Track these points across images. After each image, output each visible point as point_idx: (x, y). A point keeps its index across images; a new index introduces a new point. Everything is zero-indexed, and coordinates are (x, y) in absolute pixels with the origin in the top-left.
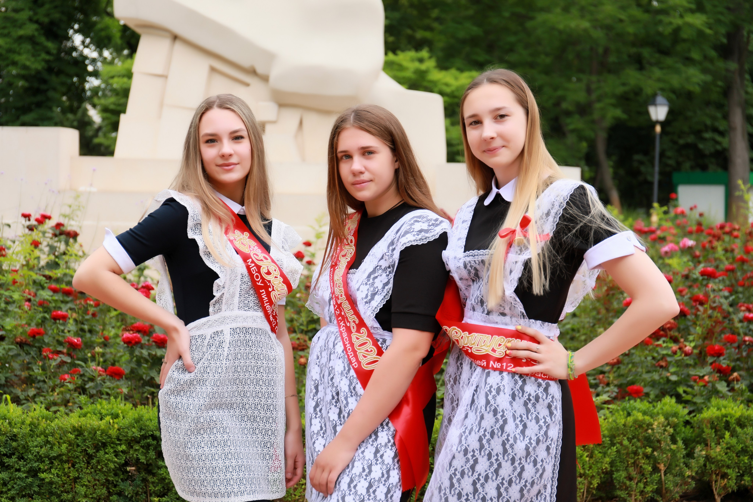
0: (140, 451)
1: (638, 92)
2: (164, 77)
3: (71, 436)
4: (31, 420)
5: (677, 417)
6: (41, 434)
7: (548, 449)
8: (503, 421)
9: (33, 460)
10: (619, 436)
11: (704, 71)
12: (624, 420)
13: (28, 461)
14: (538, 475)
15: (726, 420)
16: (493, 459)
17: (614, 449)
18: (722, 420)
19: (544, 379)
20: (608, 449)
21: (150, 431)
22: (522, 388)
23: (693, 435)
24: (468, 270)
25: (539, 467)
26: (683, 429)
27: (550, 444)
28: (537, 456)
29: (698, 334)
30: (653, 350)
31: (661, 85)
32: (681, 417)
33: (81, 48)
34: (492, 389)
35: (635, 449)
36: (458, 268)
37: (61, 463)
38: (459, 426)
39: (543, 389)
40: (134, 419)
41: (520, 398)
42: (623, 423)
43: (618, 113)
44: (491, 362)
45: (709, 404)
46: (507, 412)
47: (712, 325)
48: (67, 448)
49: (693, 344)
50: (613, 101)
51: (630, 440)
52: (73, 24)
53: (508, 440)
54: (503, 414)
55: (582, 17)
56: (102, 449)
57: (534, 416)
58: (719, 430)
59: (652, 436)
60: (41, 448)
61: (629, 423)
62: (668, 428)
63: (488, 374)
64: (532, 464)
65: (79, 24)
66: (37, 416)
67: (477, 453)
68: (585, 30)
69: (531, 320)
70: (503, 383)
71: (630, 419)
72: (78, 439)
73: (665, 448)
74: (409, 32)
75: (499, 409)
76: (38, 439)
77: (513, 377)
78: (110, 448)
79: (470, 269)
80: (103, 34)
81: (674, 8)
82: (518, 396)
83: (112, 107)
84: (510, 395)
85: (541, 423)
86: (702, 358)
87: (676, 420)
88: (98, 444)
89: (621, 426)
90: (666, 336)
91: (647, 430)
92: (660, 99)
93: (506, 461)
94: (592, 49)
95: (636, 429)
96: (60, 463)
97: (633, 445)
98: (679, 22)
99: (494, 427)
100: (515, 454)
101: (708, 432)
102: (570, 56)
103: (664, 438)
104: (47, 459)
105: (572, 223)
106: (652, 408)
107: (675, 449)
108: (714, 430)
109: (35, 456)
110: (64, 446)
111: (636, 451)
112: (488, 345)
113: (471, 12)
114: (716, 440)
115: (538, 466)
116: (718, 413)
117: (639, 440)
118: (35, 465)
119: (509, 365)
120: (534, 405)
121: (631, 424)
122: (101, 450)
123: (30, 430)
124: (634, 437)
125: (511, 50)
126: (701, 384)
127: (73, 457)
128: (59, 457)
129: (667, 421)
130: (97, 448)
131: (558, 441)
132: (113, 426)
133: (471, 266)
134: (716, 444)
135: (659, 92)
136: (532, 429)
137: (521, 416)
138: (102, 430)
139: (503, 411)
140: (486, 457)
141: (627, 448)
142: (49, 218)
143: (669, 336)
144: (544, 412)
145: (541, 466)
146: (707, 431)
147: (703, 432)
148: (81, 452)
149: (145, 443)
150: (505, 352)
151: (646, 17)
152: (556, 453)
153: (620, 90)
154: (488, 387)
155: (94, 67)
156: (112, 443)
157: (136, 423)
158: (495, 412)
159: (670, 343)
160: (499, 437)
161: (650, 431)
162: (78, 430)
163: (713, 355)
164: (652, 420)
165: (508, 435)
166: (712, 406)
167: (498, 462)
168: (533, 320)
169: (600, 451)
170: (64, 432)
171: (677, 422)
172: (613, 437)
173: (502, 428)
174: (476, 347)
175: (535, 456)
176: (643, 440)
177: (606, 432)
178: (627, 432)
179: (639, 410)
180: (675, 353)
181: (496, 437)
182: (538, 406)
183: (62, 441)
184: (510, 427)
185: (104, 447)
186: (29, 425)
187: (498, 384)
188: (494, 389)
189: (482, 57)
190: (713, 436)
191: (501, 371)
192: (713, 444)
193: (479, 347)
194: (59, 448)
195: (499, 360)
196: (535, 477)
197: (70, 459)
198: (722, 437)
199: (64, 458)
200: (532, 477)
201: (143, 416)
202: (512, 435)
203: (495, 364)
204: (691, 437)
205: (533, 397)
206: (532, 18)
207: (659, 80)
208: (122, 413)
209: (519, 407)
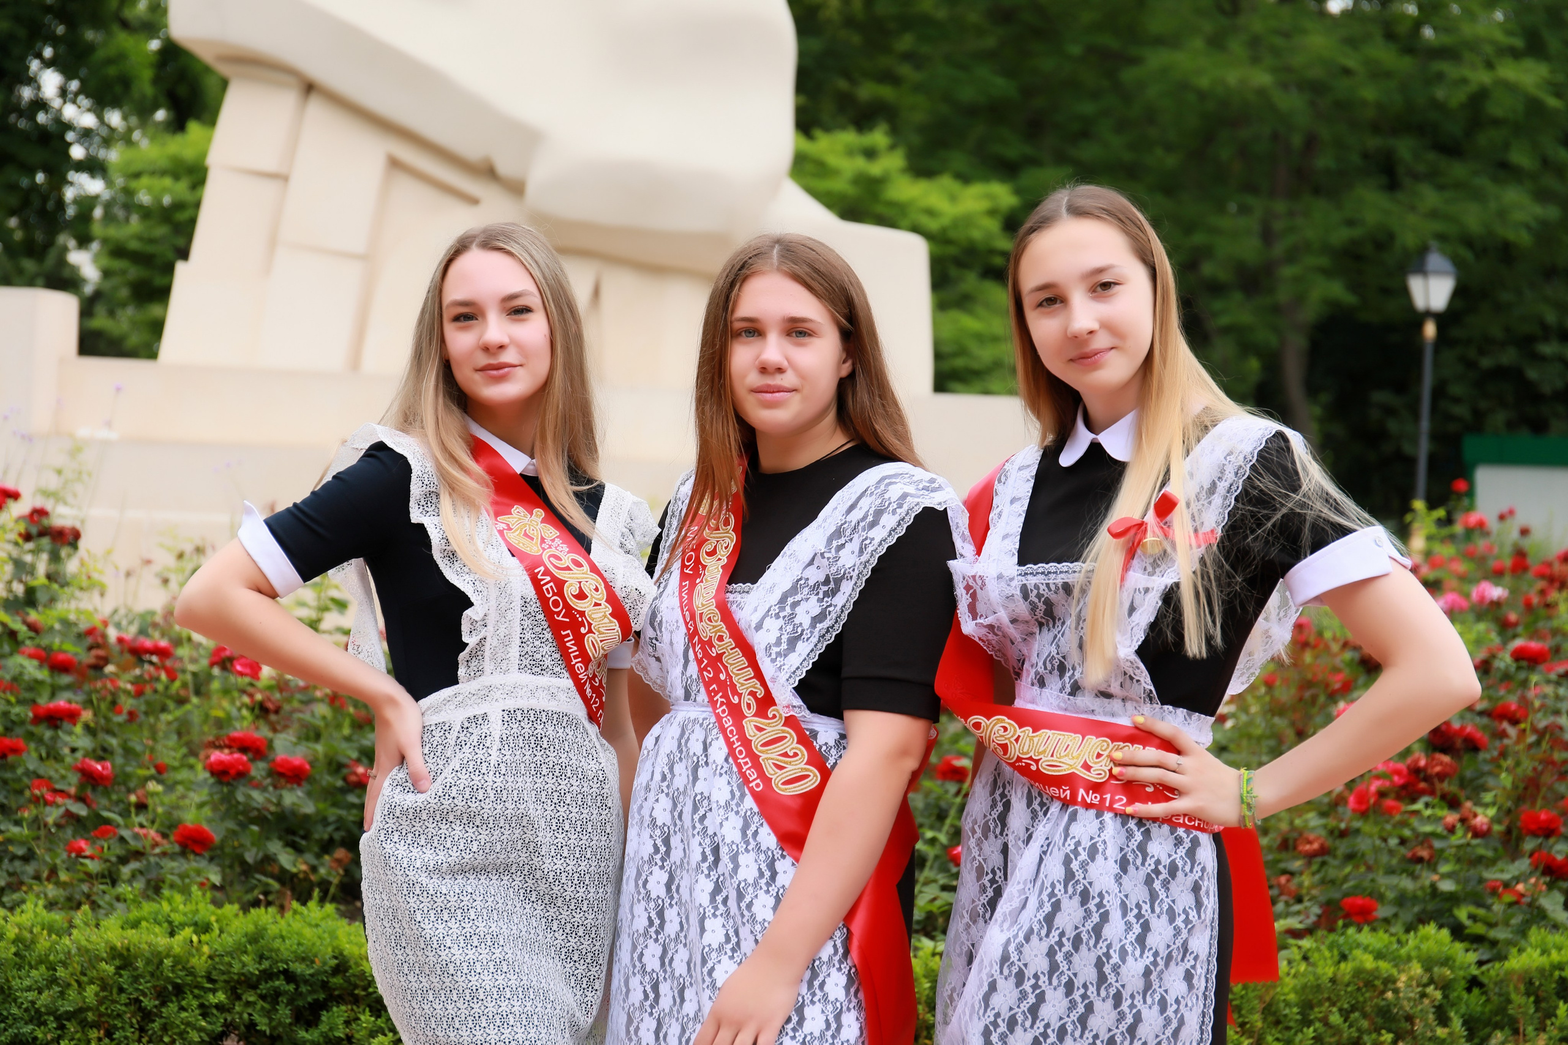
0: (258, 1007)
1: (1383, 241)
2: (282, 178)
3: (107, 967)
4: (17, 930)
5: (1452, 968)
6: (41, 962)
7: (1188, 977)
8: (1101, 916)
9: (22, 1019)
10: (1320, 1003)
11: (1542, 196)
12: (1332, 969)
13: (10, 1022)
14: (1169, 1032)
15: (1561, 977)
16: (1077, 995)
17: (1310, 1032)
18: (1551, 975)
19: (1188, 829)
20: (1296, 1034)
21: (282, 961)
22: (1142, 848)
23: (1487, 1010)
24: (1032, 603)
25: (1172, 1016)
26: (1465, 995)
27: (1193, 967)
28: (1166, 991)
29: (1504, 788)
30: (1404, 824)
31: (1438, 226)
32: (1461, 968)
33: (56, 103)
34: (1080, 849)
35: (1356, 1035)
36: (1011, 598)
37: (83, 1028)
38: (1006, 925)
39: (1184, 851)
40: (246, 935)
41: (1137, 869)
42: (1330, 974)
43: (1337, 290)
44: (1082, 792)
45: (1523, 943)
46: (1109, 898)
47: (1535, 769)
48: (96, 995)
49: (1492, 812)
50: (1324, 261)
51: (1345, 1014)
52: (39, 45)
53: (1108, 955)
54: (1101, 901)
55: (1255, 60)
56: (174, 999)
57: (1165, 907)
58: (1545, 999)
59: (1395, 1005)
60: (40, 993)
61: (1344, 975)
62: (1430, 989)
63: (1073, 818)
64: (1156, 1008)
65: (54, 47)
66: (29, 924)
67: (1043, 980)
68: (1262, 92)
69: (1166, 707)
70: (1103, 837)
71: (1346, 968)
72: (121, 976)
73: (1423, 1034)
74: (842, 84)
75: (1094, 891)
76: (34, 973)
77: (1124, 824)
78: (191, 997)
79: (1036, 600)
80: (112, 71)
81: (1473, 46)
82: (1134, 864)
83: (134, 245)
84: (1116, 862)
85: (1179, 921)
86: (1513, 843)
87: (1449, 972)
88: (165, 988)
89: (1325, 980)
90: (1432, 793)
91: (1383, 992)
92: (1435, 260)
93: (1104, 1000)
94: (1275, 137)
95: (1359, 989)
96: (79, 1029)
97: (1350, 1026)
98: (1481, 77)
99: (1082, 929)
100: (1123, 986)
101: (1521, 1003)
102: (1225, 153)
103: (1421, 1011)
104: (52, 1018)
105: (1264, 509)
106: (1395, 946)
107: (1444, 1036)
108: (1532, 999)
109: (26, 1010)
110: (91, 991)
111: (1359, 1038)
112: (1075, 754)
113: (990, 42)
114: (1536, 1021)
115: (1170, 1012)
116: (1543, 961)
117: (1365, 1016)
118: (27, 1029)
119: (1117, 798)
120: (1166, 884)
121: (1347, 978)
122: (172, 1002)
123: (15, 954)
124: (1353, 1008)
125: (1085, 134)
126: (1508, 898)
127: (109, 1016)
128: (77, 1014)
129: (1428, 975)
130: (163, 998)
131: (1209, 962)
132: (198, 950)
133: (1039, 596)
134: (1536, 1029)
135: (1433, 244)
136: (1161, 934)
137: (1138, 906)
138: (174, 957)
139: (1101, 895)
140: (1062, 990)
141: (1336, 1031)
142: (15, 496)
143: (1439, 793)
144: (1184, 900)
145: (1176, 1012)
146: (1518, 999)
147: (1509, 1001)
148: (126, 1005)
149: (268, 989)
150: (1110, 770)
151: (1404, 64)
152: (1206, 987)
153: (1341, 236)
154: (1071, 843)
155: (87, 149)
156: (196, 987)
157: (250, 943)
158: (1085, 897)
159: (1442, 808)
160: (1089, 949)
161: (1389, 995)
162: (121, 956)
163: (1535, 834)
164: (1394, 972)
165: (1109, 947)
166: (1531, 945)
167: (1087, 1001)
168: (1171, 708)
169: (1279, 1036)
170: (90, 960)
171: (1452, 977)
172: (1307, 1006)
173: (1097, 930)
174: (1049, 758)
175: (1161, 991)
176: (1373, 1015)
177: (1292, 997)
178: (1338, 996)
179: (1366, 949)
180: (1451, 830)
181: (1083, 948)
182: (1173, 885)
183: (85, 979)
184: (1114, 930)
185: (177, 996)
186: (13, 942)
187: (1092, 838)
188: (1084, 849)
189: (1013, 149)
190: (1532, 1010)
191: (1099, 809)
192: (1530, 1029)
193: (1055, 758)
194: (80, 993)
195: (1096, 787)
196: (1162, 1036)
197: (103, 1019)
198: (1551, 1014)
199: (90, 1016)
200: (1157, 1036)
201: (265, 929)
202: (1117, 946)
203: (1088, 795)
204: (1483, 1013)
205: (1165, 867)
206: (1135, 61)
207: (1434, 214)
208: (217, 921)
209: (1135, 887)
